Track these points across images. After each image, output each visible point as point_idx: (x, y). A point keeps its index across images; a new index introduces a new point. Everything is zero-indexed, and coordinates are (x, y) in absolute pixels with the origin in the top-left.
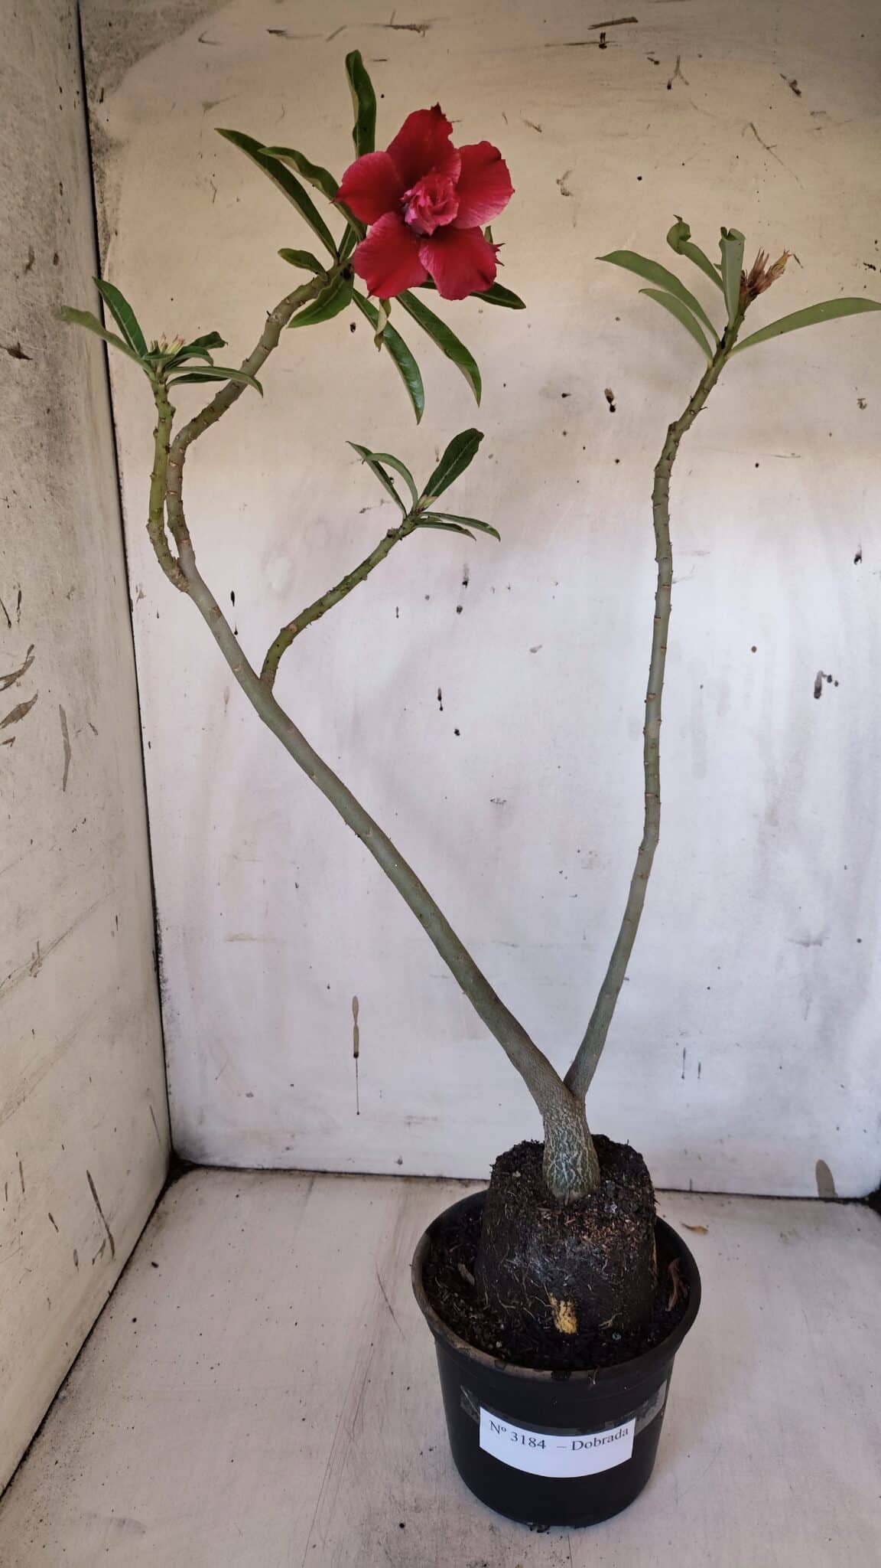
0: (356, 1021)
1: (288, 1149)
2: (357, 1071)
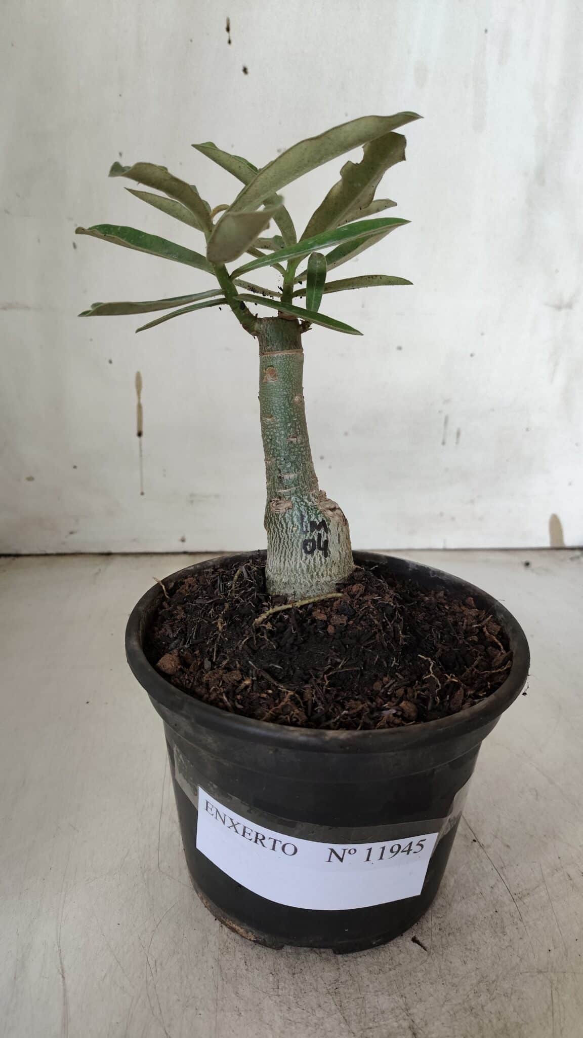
0: (139, 398)
1: (71, 533)
2: (141, 451)
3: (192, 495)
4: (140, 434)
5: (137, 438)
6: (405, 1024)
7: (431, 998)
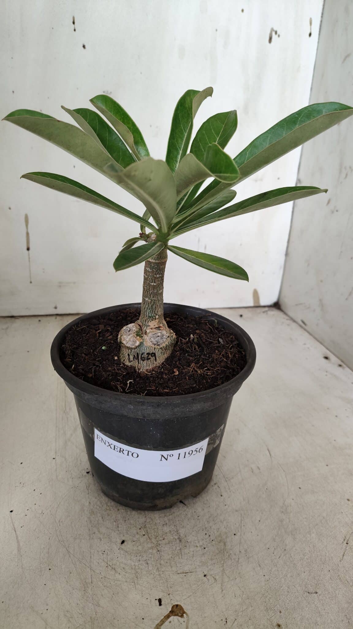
0: (27, 228)
2: (29, 258)
3: (60, 283)
4: (28, 249)
5: (27, 252)
6: (176, 537)
7: (188, 526)
